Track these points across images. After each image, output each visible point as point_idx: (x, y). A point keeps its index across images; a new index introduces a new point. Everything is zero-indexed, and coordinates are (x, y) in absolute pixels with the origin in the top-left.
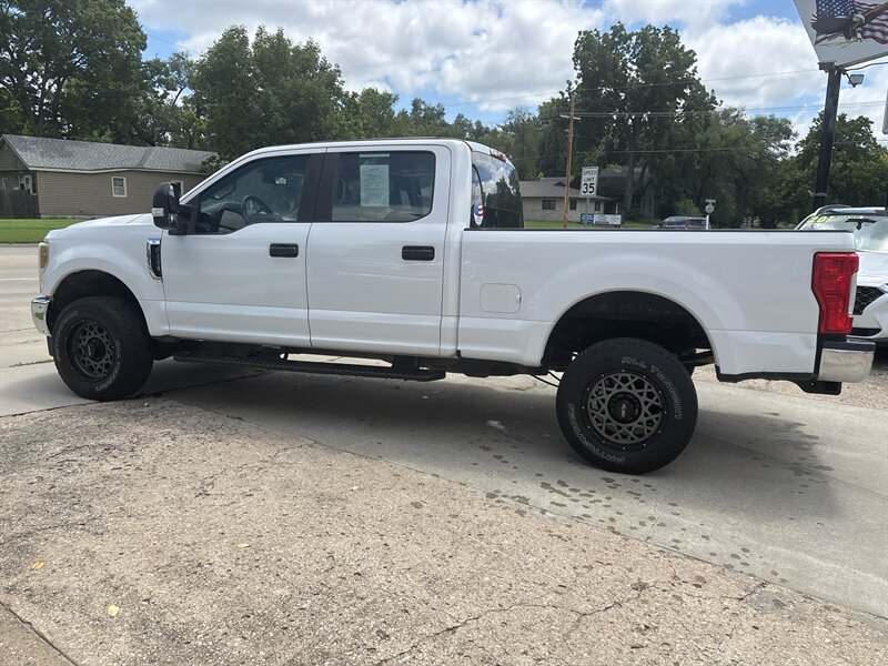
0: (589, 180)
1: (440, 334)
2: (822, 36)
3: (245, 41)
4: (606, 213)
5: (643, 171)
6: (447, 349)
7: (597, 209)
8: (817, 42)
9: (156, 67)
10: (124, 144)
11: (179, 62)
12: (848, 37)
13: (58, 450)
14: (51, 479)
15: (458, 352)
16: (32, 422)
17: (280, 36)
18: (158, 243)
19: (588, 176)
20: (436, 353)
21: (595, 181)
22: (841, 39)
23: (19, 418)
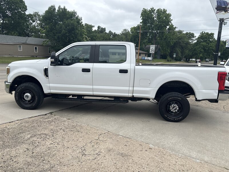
0: (152, 48)
1: (129, 91)
2: (218, 11)
3: (55, 9)
4: (148, 57)
5: (158, 46)
6: (130, 95)
7: (146, 56)
8: (217, 13)
9: (30, 16)
10: (21, 36)
11: (36, 14)
12: (225, 12)
13: (29, 136)
14: (31, 149)
15: (133, 96)
16: (17, 125)
17: (64, 8)
18: (47, 68)
19: (152, 47)
20: (128, 96)
21: (154, 49)
22: (223, 12)
23: (12, 124)
